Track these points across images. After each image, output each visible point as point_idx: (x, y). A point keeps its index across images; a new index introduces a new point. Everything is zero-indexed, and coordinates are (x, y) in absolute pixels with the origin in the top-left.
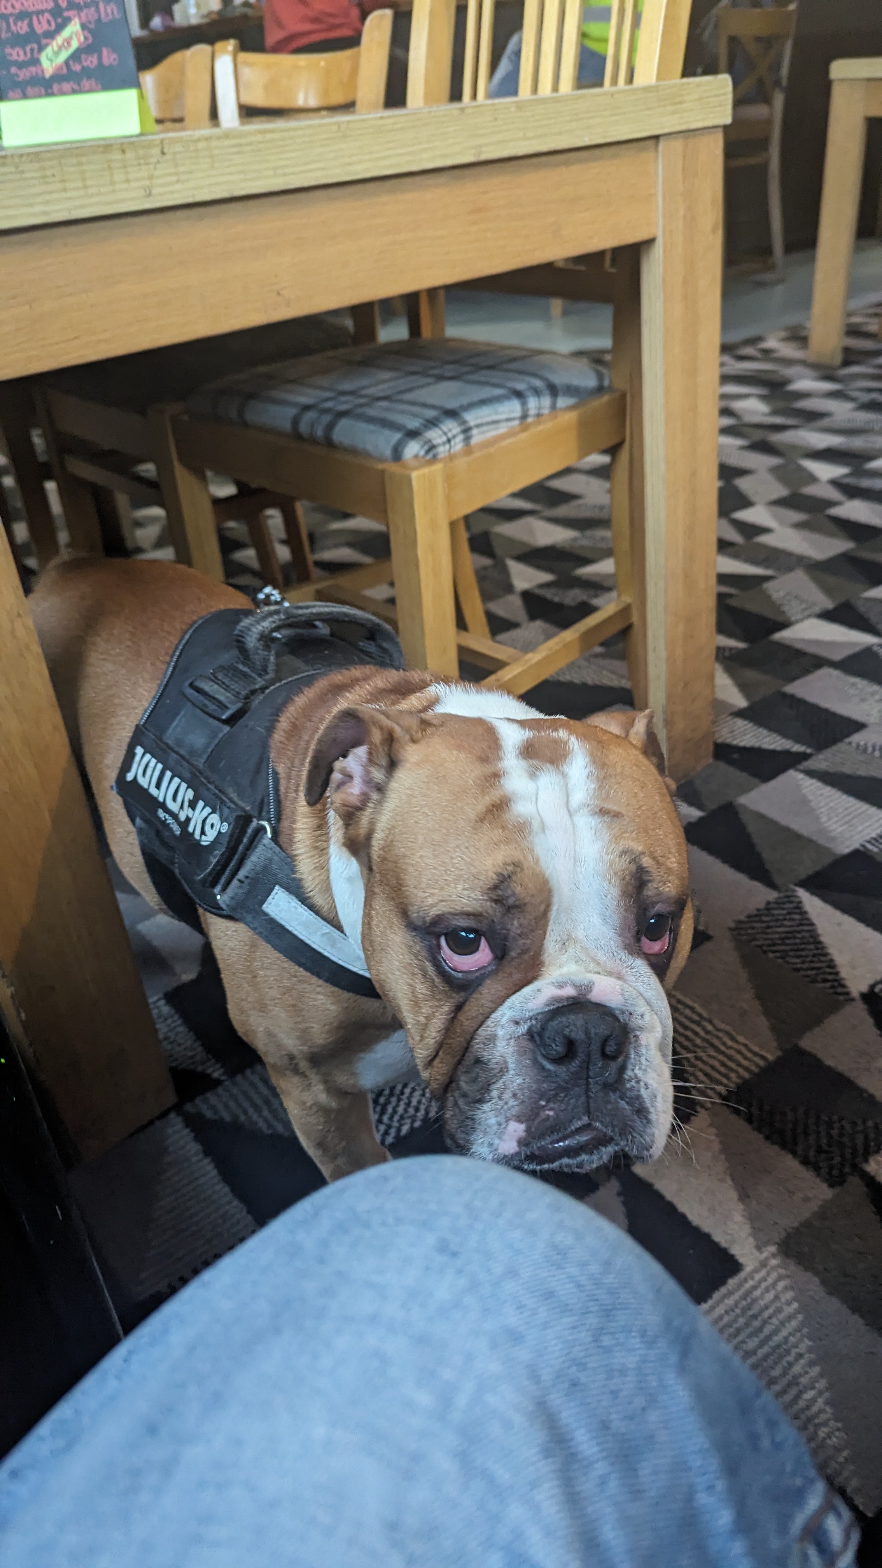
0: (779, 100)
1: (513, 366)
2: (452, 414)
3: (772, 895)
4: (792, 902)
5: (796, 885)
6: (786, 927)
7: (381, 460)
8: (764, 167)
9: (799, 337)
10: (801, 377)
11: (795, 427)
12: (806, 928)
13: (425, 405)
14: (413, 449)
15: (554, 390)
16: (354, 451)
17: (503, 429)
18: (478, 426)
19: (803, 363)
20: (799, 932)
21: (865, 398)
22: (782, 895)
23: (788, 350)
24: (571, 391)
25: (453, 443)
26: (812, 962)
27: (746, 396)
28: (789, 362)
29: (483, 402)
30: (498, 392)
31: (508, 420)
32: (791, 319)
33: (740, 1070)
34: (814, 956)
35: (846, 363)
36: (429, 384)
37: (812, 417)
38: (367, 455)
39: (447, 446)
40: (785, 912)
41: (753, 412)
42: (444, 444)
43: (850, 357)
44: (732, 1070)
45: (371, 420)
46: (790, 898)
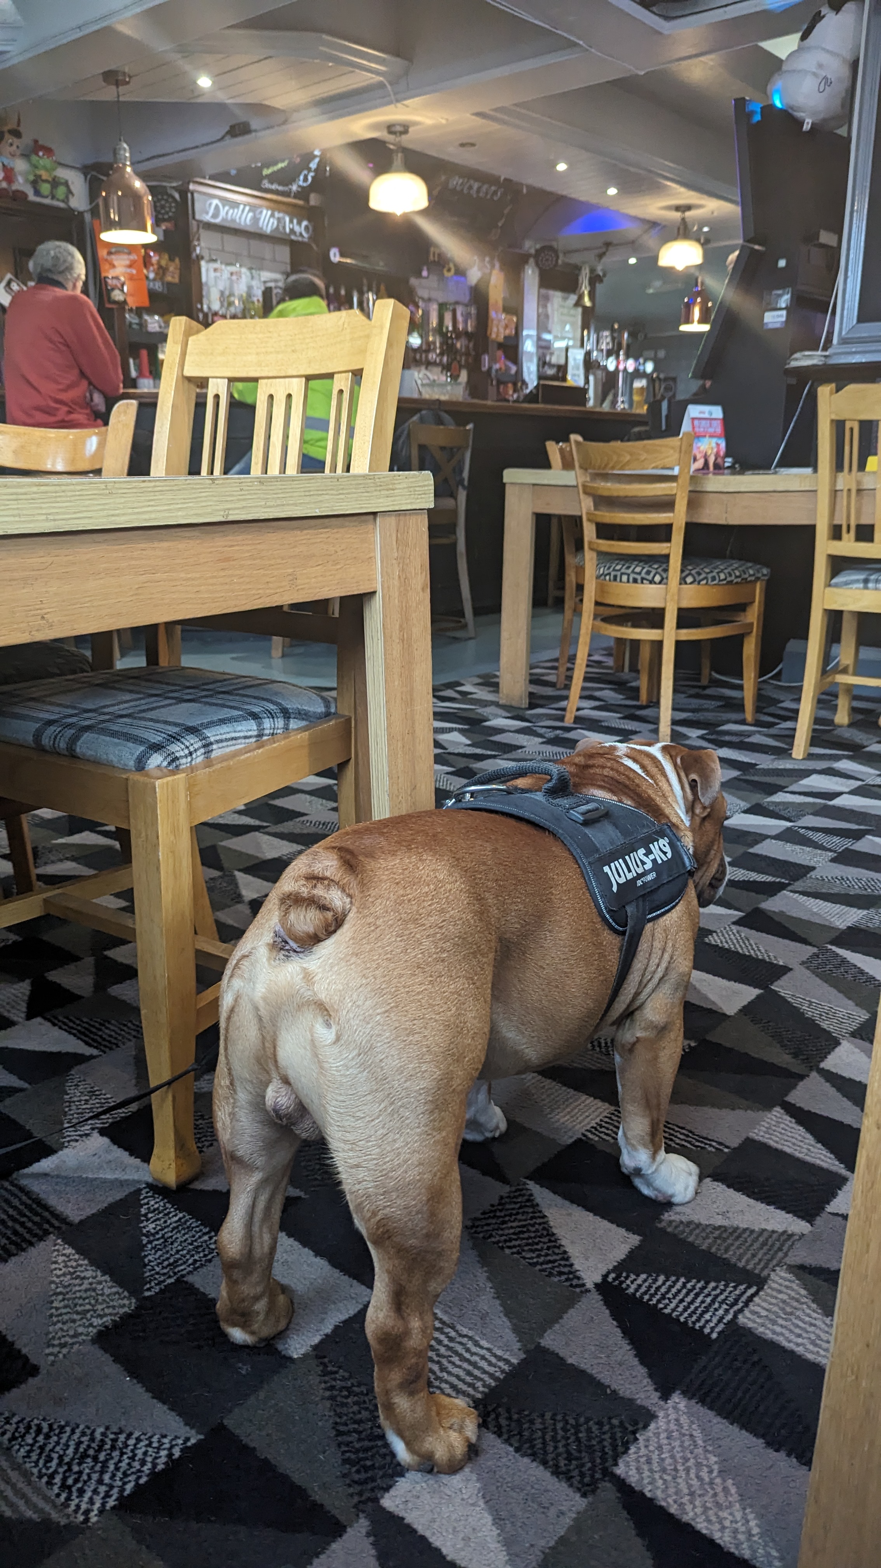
0: (462, 495)
1: (248, 692)
2: (193, 730)
3: (505, 1190)
4: (523, 1195)
5: (527, 1178)
6: (520, 1221)
7: (125, 770)
8: (454, 545)
9: (491, 683)
10: (497, 716)
11: (494, 757)
12: (538, 1221)
13: (166, 722)
14: (156, 760)
15: (286, 714)
16: (97, 762)
17: (240, 745)
18: (217, 742)
19: (496, 704)
20: (533, 1225)
21: (551, 734)
22: (513, 1189)
23: (482, 694)
24: (302, 715)
25: (194, 756)
26: (547, 1255)
27: (451, 730)
28: (485, 704)
29: (222, 721)
30: (236, 713)
31: (246, 737)
32: (485, 669)
33: (486, 1377)
34: (548, 1248)
35: (532, 706)
36: (170, 705)
37: (507, 749)
38: (110, 765)
39: (189, 759)
40: (518, 1206)
41: (458, 744)
42: (186, 756)
43: (535, 701)
44: (476, 1378)
45: (114, 734)
46: (521, 1191)
